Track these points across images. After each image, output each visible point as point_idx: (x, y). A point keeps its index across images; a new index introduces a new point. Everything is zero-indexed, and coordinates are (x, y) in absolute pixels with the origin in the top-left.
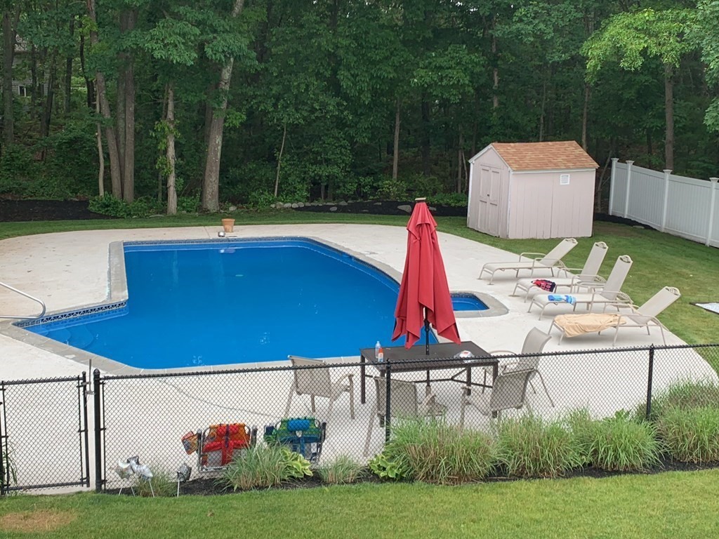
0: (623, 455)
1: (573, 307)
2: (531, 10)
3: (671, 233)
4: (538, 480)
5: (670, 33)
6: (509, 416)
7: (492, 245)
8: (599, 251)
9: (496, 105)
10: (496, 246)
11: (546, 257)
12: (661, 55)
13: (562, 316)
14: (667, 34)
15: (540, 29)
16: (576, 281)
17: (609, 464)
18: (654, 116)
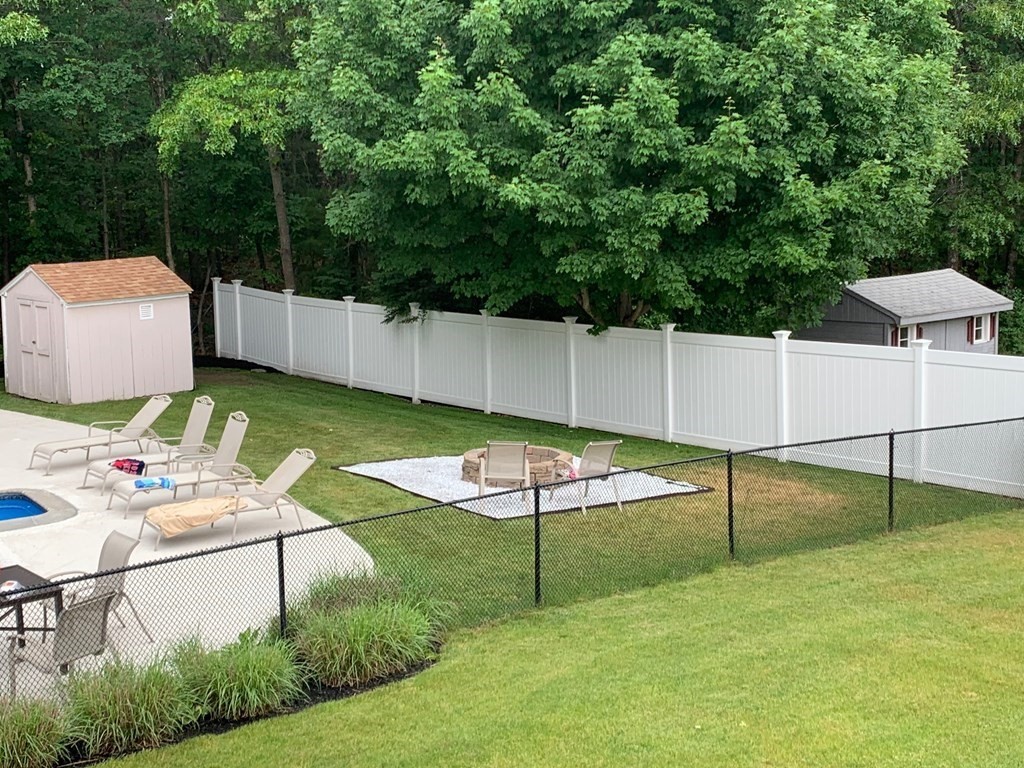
0: (252, 695)
1: (173, 492)
2: (68, 70)
3: (302, 375)
4: (133, 755)
5: (268, 103)
6: (83, 668)
7: (47, 416)
8: (203, 409)
9: (33, 208)
10: (53, 417)
11: (129, 425)
12: (259, 132)
13: (156, 508)
14: (263, 104)
15: (85, 98)
16: (173, 456)
17: (234, 710)
18: (261, 217)
